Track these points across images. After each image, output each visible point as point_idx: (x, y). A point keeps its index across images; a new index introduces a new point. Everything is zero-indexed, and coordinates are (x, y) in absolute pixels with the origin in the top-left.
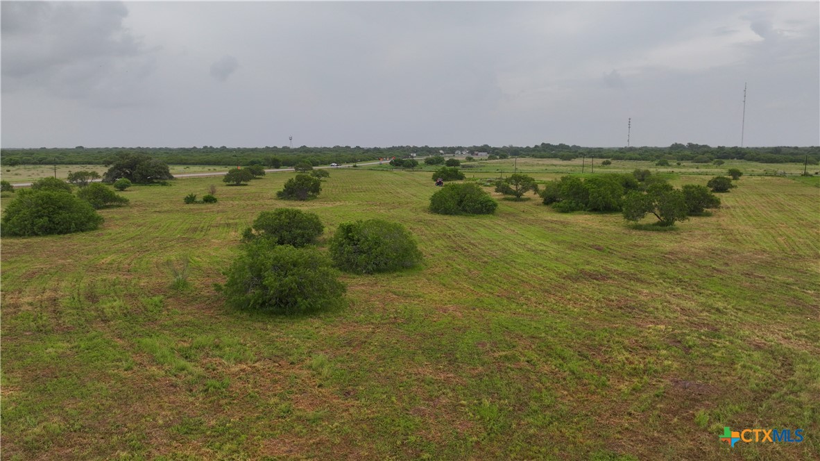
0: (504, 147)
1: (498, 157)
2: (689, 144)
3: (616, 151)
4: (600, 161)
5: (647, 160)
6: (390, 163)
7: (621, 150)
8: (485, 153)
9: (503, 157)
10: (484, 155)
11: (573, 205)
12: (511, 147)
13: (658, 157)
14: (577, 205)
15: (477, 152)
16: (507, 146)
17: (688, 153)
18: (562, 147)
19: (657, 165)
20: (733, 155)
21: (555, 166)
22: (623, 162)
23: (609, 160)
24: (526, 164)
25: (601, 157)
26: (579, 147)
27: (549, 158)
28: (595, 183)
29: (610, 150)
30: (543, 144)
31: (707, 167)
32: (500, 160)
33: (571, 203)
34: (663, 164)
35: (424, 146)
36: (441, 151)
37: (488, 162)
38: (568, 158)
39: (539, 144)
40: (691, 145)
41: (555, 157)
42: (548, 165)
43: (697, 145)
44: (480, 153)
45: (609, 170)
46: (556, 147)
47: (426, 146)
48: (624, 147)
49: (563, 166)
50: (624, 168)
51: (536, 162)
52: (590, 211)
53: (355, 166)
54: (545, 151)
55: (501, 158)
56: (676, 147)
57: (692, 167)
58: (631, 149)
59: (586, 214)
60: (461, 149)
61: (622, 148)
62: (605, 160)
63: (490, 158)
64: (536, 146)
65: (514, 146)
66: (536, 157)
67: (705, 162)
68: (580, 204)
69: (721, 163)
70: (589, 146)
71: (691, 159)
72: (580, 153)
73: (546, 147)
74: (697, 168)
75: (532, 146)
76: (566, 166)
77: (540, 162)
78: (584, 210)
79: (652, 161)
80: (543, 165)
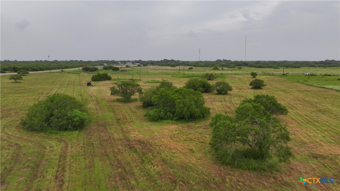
2: (223, 59)
3: (195, 63)
4: (188, 67)
5: (208, 67)
6: (82, 69)
7: (197, 62)
8: (138, 63)
9: (145, 65)
11: (162, 114)
13: (213, 65)
14: (166, 114)
15: (135, 63)
17: (224, 63)
18: (172, 61)
19: (213, 69)
20: (243, 64)
21: (167, 70)
22: (198, 68)
23: (192, 67)
24: (154, 69)
25: (189, 65)
26: (180, 61)
27: (166, 66)
28: (180, 93)
29: (192, 62)
31: (235, 70)
33: (160, 112)
34: (216, 69)
35: (112, 60)
36: (119, 63)
38: (174, 66)
39: (163, 59)
40: (224, 61)
41: (168, 65)
42: (164, 70)
43: (226, 60)
45: (192, 72)
46: (170, 61)
48: (198, 61)
49: (171, 70)
50: (199, 71)
51: (159, 68)
52: (177, 120)
53: (62, 71)
54: (165, 63)
55: (143, 66)
56: (218, 61)
57: (229, 70)
58: (201, 62)
59: (173, 124)
60: (129, 61)
61: (197, 61)
62: (190, 67)
63: (139, 66)
67: (233, 68)
68: (168, 113)
69: (240, 68)
70: (184, 61)
71: (227, 66)
72: (179, 64)
74: (232, 71)
75: (160, 60)
76: (173, 70)
77: (161, 68)
78: (172, 120)
79: (210, 67)
80: (162, 69)
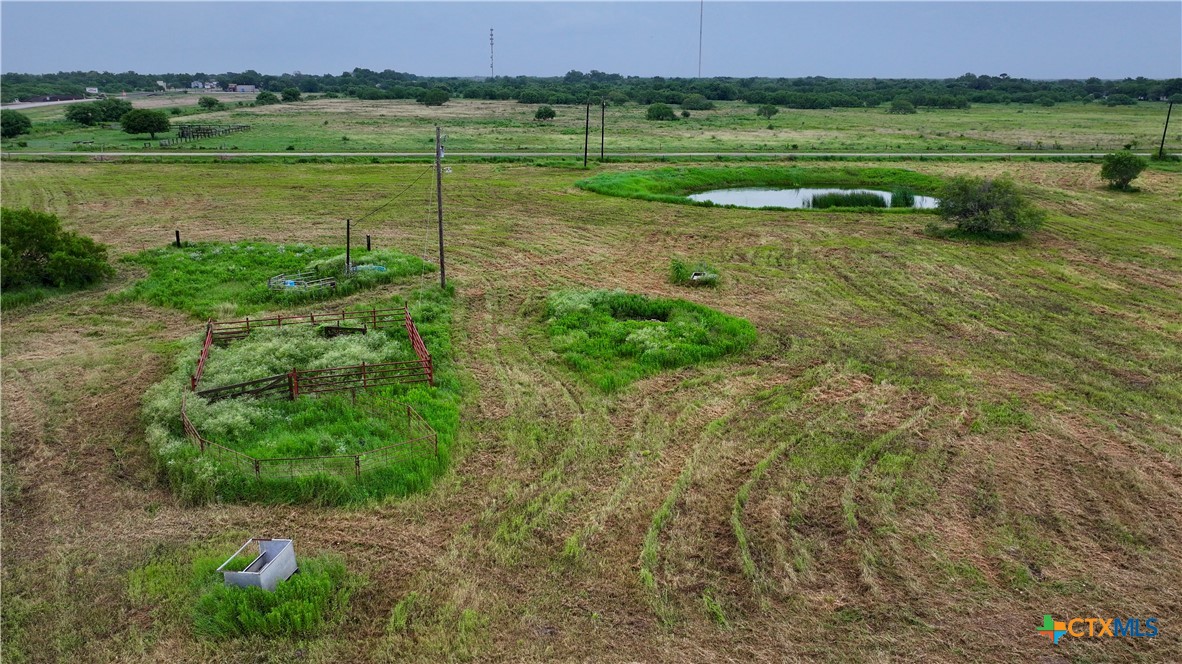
0: (285, 75)
1: (279, 96)
8: (251, 87)
9: (291, 97)
10: (250, 93)
12: (299, 76)
15: (233, 85)
16: (291, 73)
30: (356, 70)
32: (285, 106)
36: (160, 83)
37: (256, 110)
38: (435, 100)
44: (239, 88)
47: (132, 73)
56: (577, 79)
63: (263, 100)
64: (346, 74)
65: (303, 73)
66: (361, 97)
73: (363, 75)
